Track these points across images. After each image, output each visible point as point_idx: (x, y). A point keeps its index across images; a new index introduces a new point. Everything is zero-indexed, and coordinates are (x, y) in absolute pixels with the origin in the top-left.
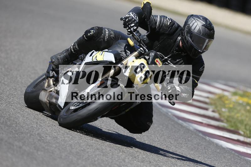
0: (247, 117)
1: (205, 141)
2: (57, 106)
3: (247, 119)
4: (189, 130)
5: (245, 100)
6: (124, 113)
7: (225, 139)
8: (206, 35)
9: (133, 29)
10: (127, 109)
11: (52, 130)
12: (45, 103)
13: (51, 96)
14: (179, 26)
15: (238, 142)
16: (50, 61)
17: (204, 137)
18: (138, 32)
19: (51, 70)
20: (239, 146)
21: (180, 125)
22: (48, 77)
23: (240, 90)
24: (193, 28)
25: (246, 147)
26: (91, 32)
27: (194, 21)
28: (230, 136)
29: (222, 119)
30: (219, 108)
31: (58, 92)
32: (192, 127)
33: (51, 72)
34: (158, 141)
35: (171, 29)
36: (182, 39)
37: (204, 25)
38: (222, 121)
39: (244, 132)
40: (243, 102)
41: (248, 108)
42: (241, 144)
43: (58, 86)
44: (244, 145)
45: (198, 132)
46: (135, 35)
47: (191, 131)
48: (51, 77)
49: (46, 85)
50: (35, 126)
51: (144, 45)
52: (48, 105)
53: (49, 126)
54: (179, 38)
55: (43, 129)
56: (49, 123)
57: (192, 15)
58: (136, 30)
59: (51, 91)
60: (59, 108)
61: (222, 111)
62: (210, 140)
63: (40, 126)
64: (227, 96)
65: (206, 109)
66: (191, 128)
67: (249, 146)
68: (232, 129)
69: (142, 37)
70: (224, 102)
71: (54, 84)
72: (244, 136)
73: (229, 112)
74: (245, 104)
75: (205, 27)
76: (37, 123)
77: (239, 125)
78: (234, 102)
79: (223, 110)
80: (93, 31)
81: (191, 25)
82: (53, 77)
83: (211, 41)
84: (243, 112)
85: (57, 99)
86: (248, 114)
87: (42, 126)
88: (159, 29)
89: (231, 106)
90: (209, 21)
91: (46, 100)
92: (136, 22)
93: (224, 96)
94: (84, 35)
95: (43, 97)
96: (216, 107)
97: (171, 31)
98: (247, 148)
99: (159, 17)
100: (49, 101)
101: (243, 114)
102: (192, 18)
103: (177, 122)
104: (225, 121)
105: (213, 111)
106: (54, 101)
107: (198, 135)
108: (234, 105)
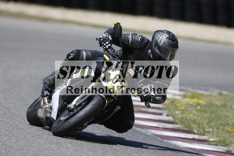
0: (198, 116)
1: (163, 143)
2: (51, 119)
3: (199, 118)
4: (147, 135)
5: (196, 100)
6: (108, 118)
7: (181, 139)
8: (170, 45)
9: (108, 46)
10: (110, 115)
11: (20, 153)
12: (42, 119)
13: (46, 112)
14: (148, 41)
15: (194, 140)
16: (43, 82)
17: (162, 140)
18: (112, 48)
19: (45, 90)
20: (194, 144)
21: (138, 132)
22: (43, 96)
23: (188, 92)
24: (159, 41)
25: (201, 145)
26: (71, 55)
27: (159, 36)
28: (185, 136)
29: (176, 121)
30: (172, 112)
31: (51, 108)
32: (150, 132)
33: (45, 92)
34: (120, 150)
35: (142, 44)
36: (152, 52)
37: (168, 37)
38: (176, 123)
39: (198, 131)
40: (194, 103)
41: (199, 108)
42: (197, 142)
43: (51, 102)
44: (200, 142)
45: (156, 136)
46: (109, 51)
47: (149, 136)
48: (45, 96)
49: (42, 103)
50: (4, 152)
51: (119, 59)
52: (45, 120)
53: (17, 150)
54: (150, 51)
55: (11, 154)
56: (17, 148)
57: (158, 31)
58: (111, 47)
59: (46, 108)
60: (53, 121)
61: (175, 114)
62: (167, 142)
63: (9, 151)
64: (178, 100)
65: (161, 114)
66: (149, 134)
67: (204, 143)
68: (186, 129)
69: (116, 52)
70: (176, 106)
71: (48, 102)
72: (198, 134)
73: (182, 113)
74: (195, 104)
75: (169, 39)
76: (5, 149)
77: (192, 125)
78: (185, 104)
79: (177, 112)
80: (72, 54)
81: (157, 39)
82: (47, 95)
83: (176, 50)
84: (194, 112)
85: (50, 113)
86: (199, 113)
87: (11, 151)
88: (132, 45)
89: (183, 108)
90: (172, 33)
91: (43, 116)
92: (109, 40)
93: (175, 100)
94: (66, 58)
95: (41, 113)
96: (170, 111)
97: (142, 45)
98: (203, 145)
99: (131, 35)
100: (45, 116)
101: (194, 114)
102: (158, 33)
103: (135, 130)
104: (179, 123)
105: (167, 115)
106: (48, 115)
107: (156, 139)
108: (185, 107)
